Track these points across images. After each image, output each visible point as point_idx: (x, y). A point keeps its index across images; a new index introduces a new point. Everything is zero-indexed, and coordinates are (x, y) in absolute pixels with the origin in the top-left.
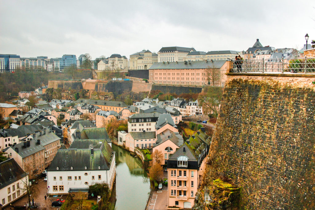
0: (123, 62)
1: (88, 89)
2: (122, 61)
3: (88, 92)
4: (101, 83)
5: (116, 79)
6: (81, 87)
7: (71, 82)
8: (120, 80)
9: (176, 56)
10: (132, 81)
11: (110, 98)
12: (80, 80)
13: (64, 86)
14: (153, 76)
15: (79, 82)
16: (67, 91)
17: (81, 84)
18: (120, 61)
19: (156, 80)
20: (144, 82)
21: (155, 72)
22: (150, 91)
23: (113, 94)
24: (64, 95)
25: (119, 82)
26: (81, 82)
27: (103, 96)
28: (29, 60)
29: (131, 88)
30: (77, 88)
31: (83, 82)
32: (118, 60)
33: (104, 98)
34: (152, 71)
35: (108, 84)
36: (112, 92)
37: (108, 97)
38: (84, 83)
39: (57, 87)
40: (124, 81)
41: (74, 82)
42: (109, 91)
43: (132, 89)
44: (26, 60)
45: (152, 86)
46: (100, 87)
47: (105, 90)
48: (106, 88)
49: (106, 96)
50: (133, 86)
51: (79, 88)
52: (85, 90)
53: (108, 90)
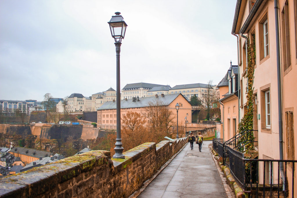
0: (84, 103)
1: (37, 135)
2: (82, 102)
3: (36, 139)
4: (45, 128)
5: (63, 123)
6: (30, 132)
7: (16, 126)
8: (68, 124)
9: (141, 94)
10: (82, 126)
11: (52, 147)
12: (29, 124)
13: (10, 130)
14: (101, 119)
15: (27, 125)
16: (11, 136)
17: (30, 129)
18: (80, 102)
19: (103, 124)
20: (92, 126)
21: (103, 114)
22: (96, 138)
23: (57, 142)
24: (7, 141)
25: (67, 126)
26: (30, 125)
27: (44, 144)
28: (8, 102)
29: (80, 134)
30: (23, 133)
31: (32, 126)
32: (78, 101)
33: (45, 147)
34: (100, 113)
35: (52, 129)
36: (56, 139)
37: (49, 146)
38: (34, 127)
39: (6, 132)
40: (73, 126)
41: (20, 125)
42: (51, 138)
43: (82, 136)
44: (4, 102)
45: (99, 131)
46: (44, 132)
47: (48, 136)
48: (49, 134)
49: (47, 143)
50: (83, 132)
51: (26, 133)
52: (34, 136)
53: (51, 136)
